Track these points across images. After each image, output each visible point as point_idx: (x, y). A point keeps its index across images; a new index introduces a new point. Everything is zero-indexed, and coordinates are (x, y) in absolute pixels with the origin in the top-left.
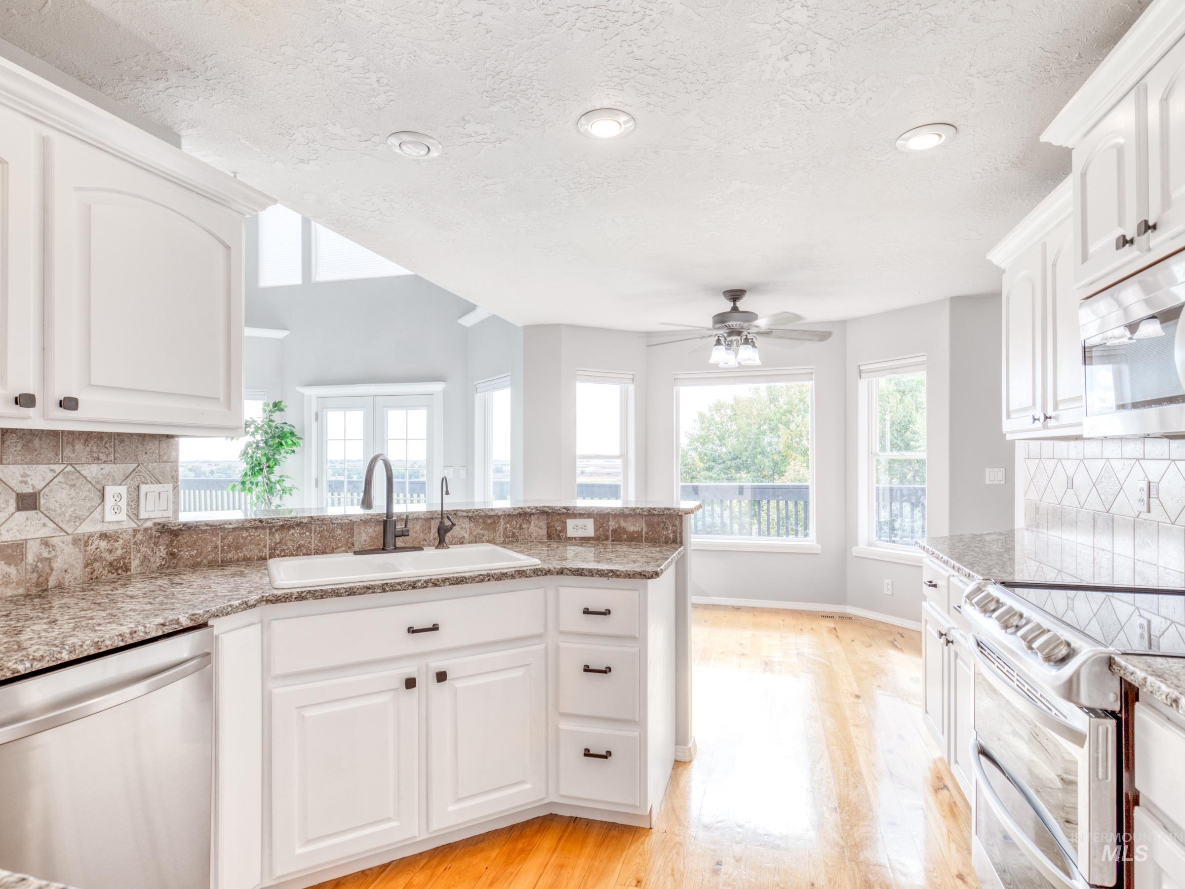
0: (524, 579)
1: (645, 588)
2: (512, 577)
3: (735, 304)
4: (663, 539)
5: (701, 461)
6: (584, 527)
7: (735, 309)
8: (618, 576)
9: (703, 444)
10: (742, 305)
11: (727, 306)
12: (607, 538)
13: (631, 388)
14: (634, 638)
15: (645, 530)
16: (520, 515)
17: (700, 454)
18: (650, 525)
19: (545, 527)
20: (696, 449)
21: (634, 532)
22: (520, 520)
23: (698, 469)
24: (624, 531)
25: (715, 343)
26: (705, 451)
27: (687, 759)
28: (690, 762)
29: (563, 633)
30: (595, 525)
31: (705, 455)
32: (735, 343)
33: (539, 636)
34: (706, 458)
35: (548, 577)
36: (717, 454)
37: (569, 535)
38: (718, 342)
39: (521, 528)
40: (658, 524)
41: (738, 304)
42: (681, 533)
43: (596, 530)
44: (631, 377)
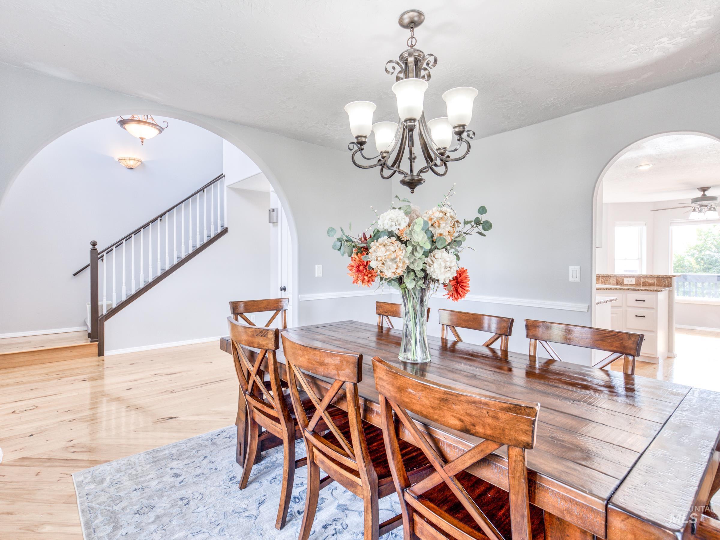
0: (616, 291)
1: (657, 295)
2: (613, 289)
3: (704, 193)
4: (664, 285)
5: (697, 264)
6: (631, 281)
7: (704, 195)
8: (648, 291)
9: (700, 252)
10: (708, 193)
11: (700, 194)
12: (640, 285)
13: (645, 228)
14: (653, 308)
15: (656, 282)
16: (607, 276)
17: (697, 259)
18: (658, 281)
19: (615, 281)
20: (693, 255)
21: (651, 283)
22: (607, 278)
23: (695, 270)
24: (647, 282)
25: (692, 210)
26: (701, 257)
27: (673, 357)
28: (674, 358)
29: (628, 306)
30: (636, 280)
31: (702, 259)
32: (704, 209)
33: (620, 307)
34: (702, 261)
35: (624, 291)
36: (714, 259)
37: (625, 283)
38: (694, 210)
39: (607, 280)
40: (661, 280)
41: (706, 193)
42: (671, 283)
43: (636, 282)
44: (645, 223)
